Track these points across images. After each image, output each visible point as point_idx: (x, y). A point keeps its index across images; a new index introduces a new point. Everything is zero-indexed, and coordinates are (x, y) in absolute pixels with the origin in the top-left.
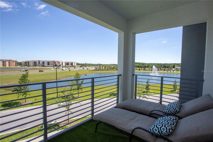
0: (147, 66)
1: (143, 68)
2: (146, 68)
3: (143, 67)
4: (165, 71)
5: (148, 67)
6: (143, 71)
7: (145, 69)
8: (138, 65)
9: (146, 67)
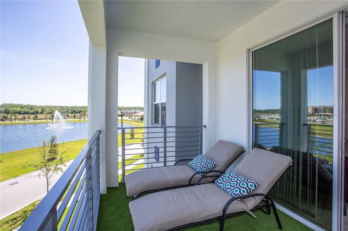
0: (40, 110)
1: (32, 116)
2: (38, 115)
3: (32, 114)
4: (75, 118)
5: (42, 113)
6: (32, 121)
7: (37, 117)
8: (19, 109)
9: (37, 113)
